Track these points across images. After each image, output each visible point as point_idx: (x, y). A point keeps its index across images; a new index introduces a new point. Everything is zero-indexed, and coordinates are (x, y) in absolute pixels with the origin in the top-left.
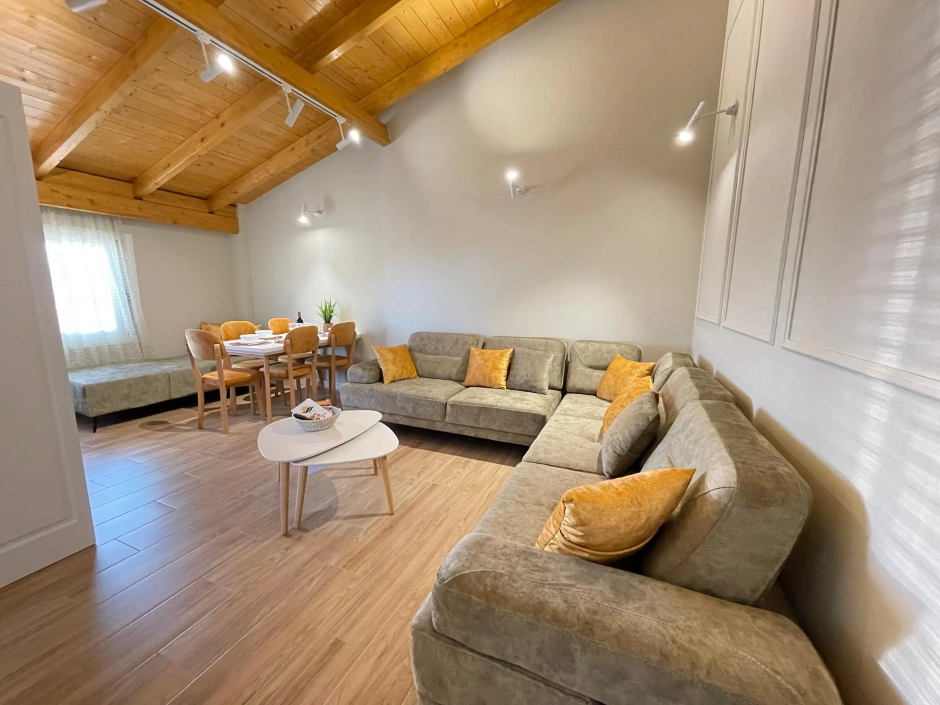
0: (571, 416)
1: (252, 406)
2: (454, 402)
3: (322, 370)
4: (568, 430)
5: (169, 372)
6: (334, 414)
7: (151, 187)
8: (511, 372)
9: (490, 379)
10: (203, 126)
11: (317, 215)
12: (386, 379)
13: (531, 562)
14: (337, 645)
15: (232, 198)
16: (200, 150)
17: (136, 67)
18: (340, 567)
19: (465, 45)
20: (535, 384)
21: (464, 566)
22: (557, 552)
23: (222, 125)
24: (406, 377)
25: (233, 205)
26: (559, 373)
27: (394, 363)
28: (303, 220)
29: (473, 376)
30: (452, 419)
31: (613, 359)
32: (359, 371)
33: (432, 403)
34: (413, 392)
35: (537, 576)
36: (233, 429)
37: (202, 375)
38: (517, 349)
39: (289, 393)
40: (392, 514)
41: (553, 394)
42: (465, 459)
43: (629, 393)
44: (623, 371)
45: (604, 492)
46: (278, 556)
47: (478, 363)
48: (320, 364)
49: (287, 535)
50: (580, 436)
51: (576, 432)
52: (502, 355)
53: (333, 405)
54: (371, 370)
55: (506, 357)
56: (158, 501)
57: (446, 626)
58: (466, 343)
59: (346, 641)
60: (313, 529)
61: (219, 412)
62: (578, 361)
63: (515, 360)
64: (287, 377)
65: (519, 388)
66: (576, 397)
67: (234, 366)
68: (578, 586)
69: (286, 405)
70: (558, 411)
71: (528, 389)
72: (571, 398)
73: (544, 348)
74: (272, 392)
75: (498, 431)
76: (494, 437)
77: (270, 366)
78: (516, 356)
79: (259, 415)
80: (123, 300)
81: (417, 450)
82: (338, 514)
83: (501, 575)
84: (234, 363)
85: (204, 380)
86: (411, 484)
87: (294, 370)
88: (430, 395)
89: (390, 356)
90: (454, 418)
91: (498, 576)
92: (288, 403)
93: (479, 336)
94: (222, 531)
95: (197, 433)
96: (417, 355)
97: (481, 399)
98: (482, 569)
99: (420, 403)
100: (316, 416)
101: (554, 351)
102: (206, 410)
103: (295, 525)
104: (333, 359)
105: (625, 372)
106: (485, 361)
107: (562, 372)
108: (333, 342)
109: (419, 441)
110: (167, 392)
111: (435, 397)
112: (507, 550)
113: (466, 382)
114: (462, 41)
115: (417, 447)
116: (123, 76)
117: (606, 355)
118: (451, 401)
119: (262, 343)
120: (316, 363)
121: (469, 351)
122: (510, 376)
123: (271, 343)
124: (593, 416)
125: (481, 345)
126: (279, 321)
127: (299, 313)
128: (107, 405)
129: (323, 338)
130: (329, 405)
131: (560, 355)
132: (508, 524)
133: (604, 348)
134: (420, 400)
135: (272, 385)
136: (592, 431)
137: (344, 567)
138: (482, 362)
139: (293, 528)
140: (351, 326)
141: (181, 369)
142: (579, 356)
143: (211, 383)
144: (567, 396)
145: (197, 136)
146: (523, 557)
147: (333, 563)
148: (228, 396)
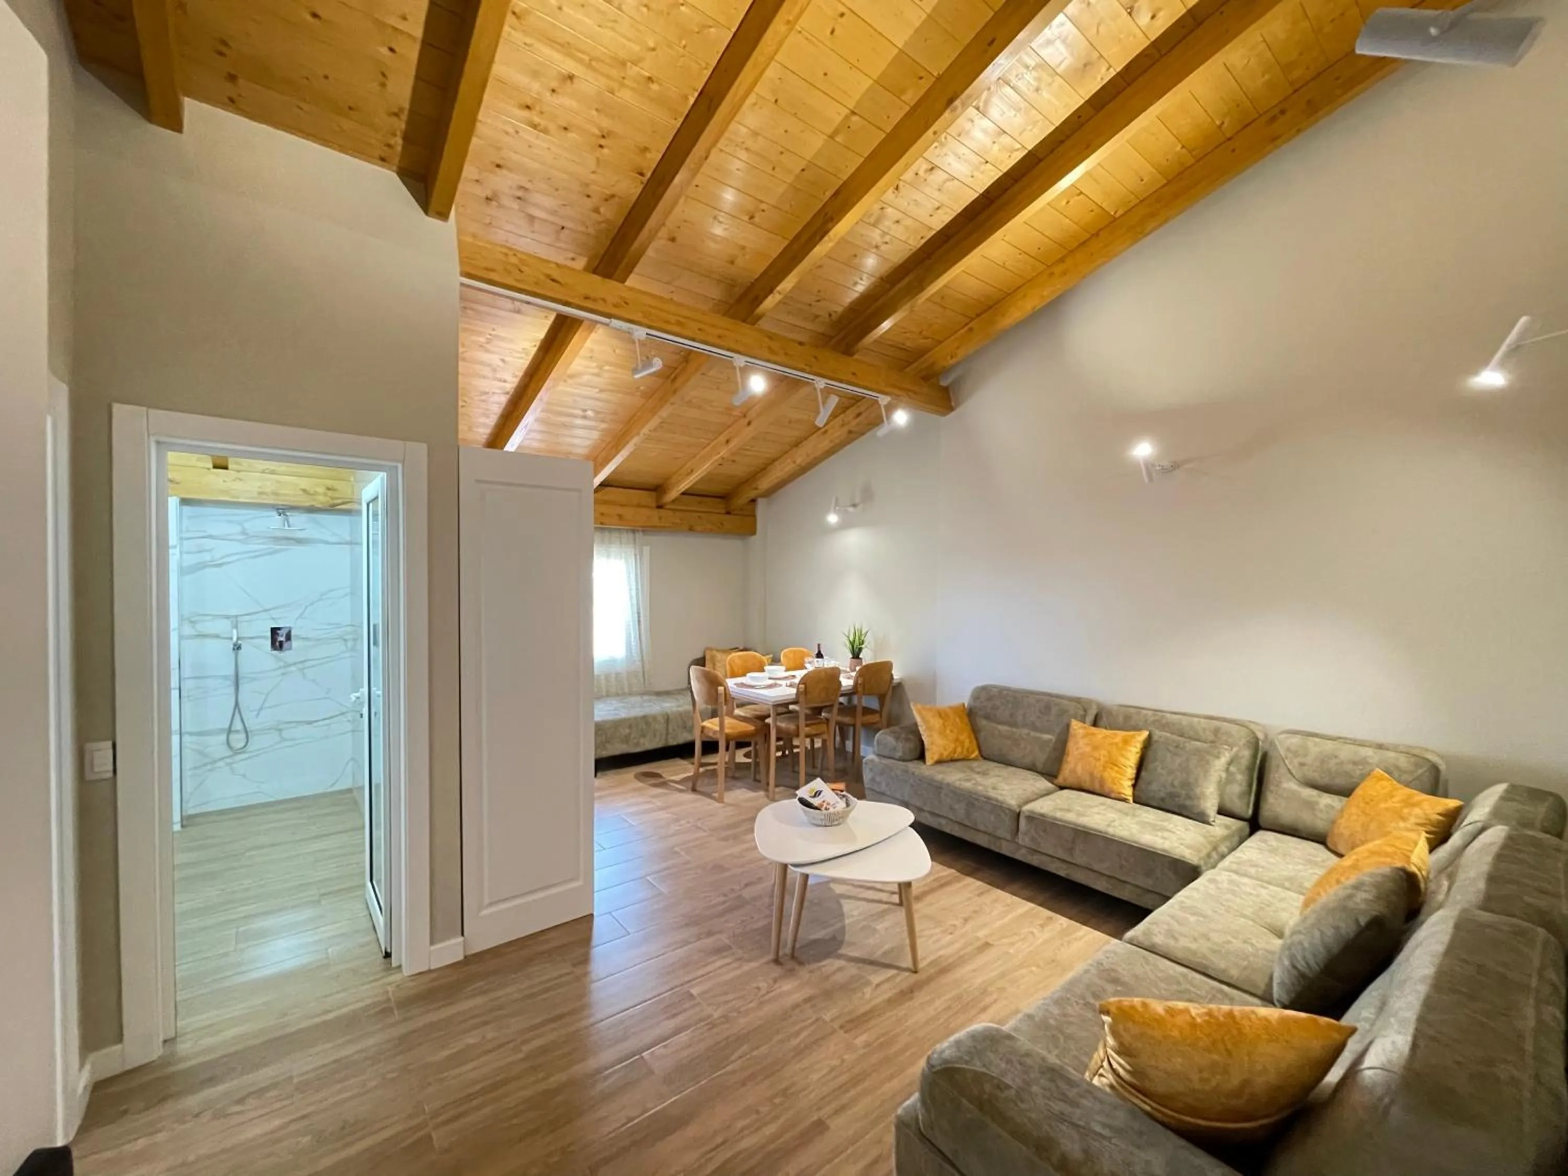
0: (1251, 877)
1: (753, 766)
2: (1032, 812)
3: (845, 728)
4: (1230, 903)
5: (669, 712)
6: (848, 805)
7: (673, 494)
8: (1143, 773)
9: (1102, 782)
10: (729, 427)
11: (851, 509)
12: (930, 757)
13: (1058, 1087)
14: (820, 1127)
15: (752, 494)
16: (724, 452)
17: (675, 391)
18: (836, 1026)
19: (1064, 273)
20: (1188, 803)
21: (961, 1058)
22: (1108, 1089)
23: (749, 423)
24: (961, 757)
25: (753, 501)
26: (1244, 787)
27: (942, 733)
28: (833, 519)
29: (1073, 771)
30: (1027, 839)
31: (1364, 777)
32: (890, 740)
33: (997, 807)
34: (968, 785)
35: (1058, 1107)
36: (731, 796)
37: (703, 721)
38: (1158, 734)
39: (798, 753)
40: (916, 972)
41: (1227, 827)
42: (1047, 913)
43: (1357, 860)
44: (1382, 805)
45: (1168, 1017)
46: (764, 985)
47: (1081, 751)
48: (840, 718)
49: (777, 961)
50: (1253, 920)
51: (1248, 911)
52: (1126, 742)
53: (848, 791)
54: (907, 740)
55: (1135, 747)
56: (648, 878)
57: (932, 1129)
58: (1063, 712)
59: (832, 1126)
60: (809, 964)
61: (715, 770)
62: (1283, 770)
63: (1150, 753)
64: (798, 736)
65: (1155, 804)
66: (1277, 840)
67: (737, 712)
68: (1113, 1141)
69: (794, 771)
70: (1226, 862)
71: (1176, 810)
72: (1265, 841)
73: (1212, 737)
74: (778, 749)
75: (1110, 877)
76: (1100, 885)
77: (778, 717)
78: (1154, 746)
79: (759, 781)
80: (634, 622)
81: (969, 880)
82: (843, 951)
83: (1008, 1087)
84: (738, 706)
85: (703, 728)
86: (951, 934)
87: (807, 726)
88: (992, 794)
89: (937, 723)
90: (1033, 839)
91: (1001, 1086)
92: (796, 769)
93: (1090, 702)
94: (710, 934)
95: (691, 796)
96: (983, 723)
97: (1080, 814)
98: (984, 1070)
99: (976, 803)
100: (825, 805)
101: (1231, 746)
102: (702, 765)
103: (788, 950)
104: (859, 710)
105: (1387, 809)
106: (1096, 748)
107: (1250, 785)
108: (860, 689)
109: (974, 865)
110: (664, 737)
111: (1000, 798)
112: (1029, 1061)
113: (1060, 780)
114: (1058, 270)
115: (969, 874)
116: (663, 401)
117: (1349, 767)
118: (1028, 811)
119: (770, 686)
120: (834, 716)
121: (1068, 726)
122: (1140, 782)
123: (780, 685)
124: (1301, 886)
125: (1090, 718)
126: (795, 652)
127: (819, 645)
128: (609, 746)
129: (847, 682)
130: (842, 791)
131: (1246, 754)
132: (1061, 1032)
133: (1346, 752)
134: (977, 799)
135: (778, 739)
136: (1284, 916)
137: (841, 1027)
138: (1088, 749)
139: (786, 955)
140: (886, 667)
141: (680, 709)
142: (1287, 762)
143: (711, 734)
144: (1260, 835)
145: (722, 438)
146: (1048, 1076)
147: (827, 1017)
148: (727, 749)
